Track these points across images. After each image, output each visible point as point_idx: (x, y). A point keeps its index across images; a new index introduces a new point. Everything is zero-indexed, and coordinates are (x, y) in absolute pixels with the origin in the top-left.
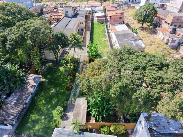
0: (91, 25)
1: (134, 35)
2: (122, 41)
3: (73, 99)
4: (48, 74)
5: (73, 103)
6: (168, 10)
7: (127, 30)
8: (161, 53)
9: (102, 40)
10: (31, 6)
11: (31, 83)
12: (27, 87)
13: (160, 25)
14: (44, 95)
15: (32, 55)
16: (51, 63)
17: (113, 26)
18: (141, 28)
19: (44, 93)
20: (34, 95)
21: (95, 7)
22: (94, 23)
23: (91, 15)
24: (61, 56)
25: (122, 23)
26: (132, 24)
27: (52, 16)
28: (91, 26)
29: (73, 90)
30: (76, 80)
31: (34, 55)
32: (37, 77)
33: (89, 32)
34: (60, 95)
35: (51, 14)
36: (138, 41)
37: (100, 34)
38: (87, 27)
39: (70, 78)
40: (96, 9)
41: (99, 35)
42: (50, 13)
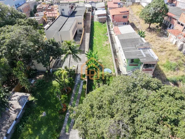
0: (91, 25)
1: (143, 42)
2: (129, 50)
3: (67, 128)
4: (38, 90)
5: (67, 133)
6: (178, 6)
7: (133, 33)
8: (174, 62)
9: (103, 44)
10: (23, 3)
11: (14, 106)
12: (9, 111)
13: (171, 25)
14: (31, 121)
15: (15, 70)
16: (43, 75)
17: (116, 27)
18: (148, 28)
19: (32, 118)
20: (18, 121)
21: (96, 3)
22: (94, 22)
23: (91, 13)
24: (54, 67)
25: (127, 23)
26: (138, 24)
27: (46, 15)
28: (91, 27)
29: (68, 113)
30: (71, 99)
31: (17, 71)
32: (23, 97)
33: (88, 33)
34: (51, 122)
35: (45, 12)
36: (148, 50)
37: (101, 36)
38: (86, 27)
39: (64, 97)
40: (97, 6)
41: (100, 38)
42: (44, 10)
